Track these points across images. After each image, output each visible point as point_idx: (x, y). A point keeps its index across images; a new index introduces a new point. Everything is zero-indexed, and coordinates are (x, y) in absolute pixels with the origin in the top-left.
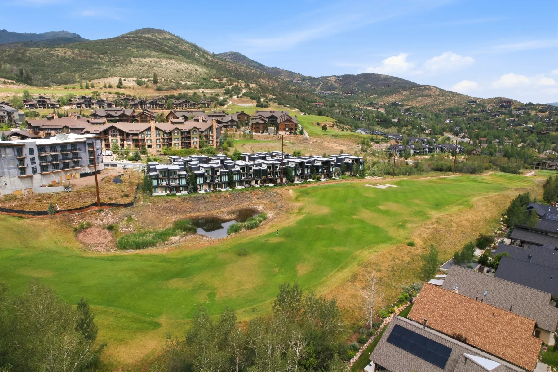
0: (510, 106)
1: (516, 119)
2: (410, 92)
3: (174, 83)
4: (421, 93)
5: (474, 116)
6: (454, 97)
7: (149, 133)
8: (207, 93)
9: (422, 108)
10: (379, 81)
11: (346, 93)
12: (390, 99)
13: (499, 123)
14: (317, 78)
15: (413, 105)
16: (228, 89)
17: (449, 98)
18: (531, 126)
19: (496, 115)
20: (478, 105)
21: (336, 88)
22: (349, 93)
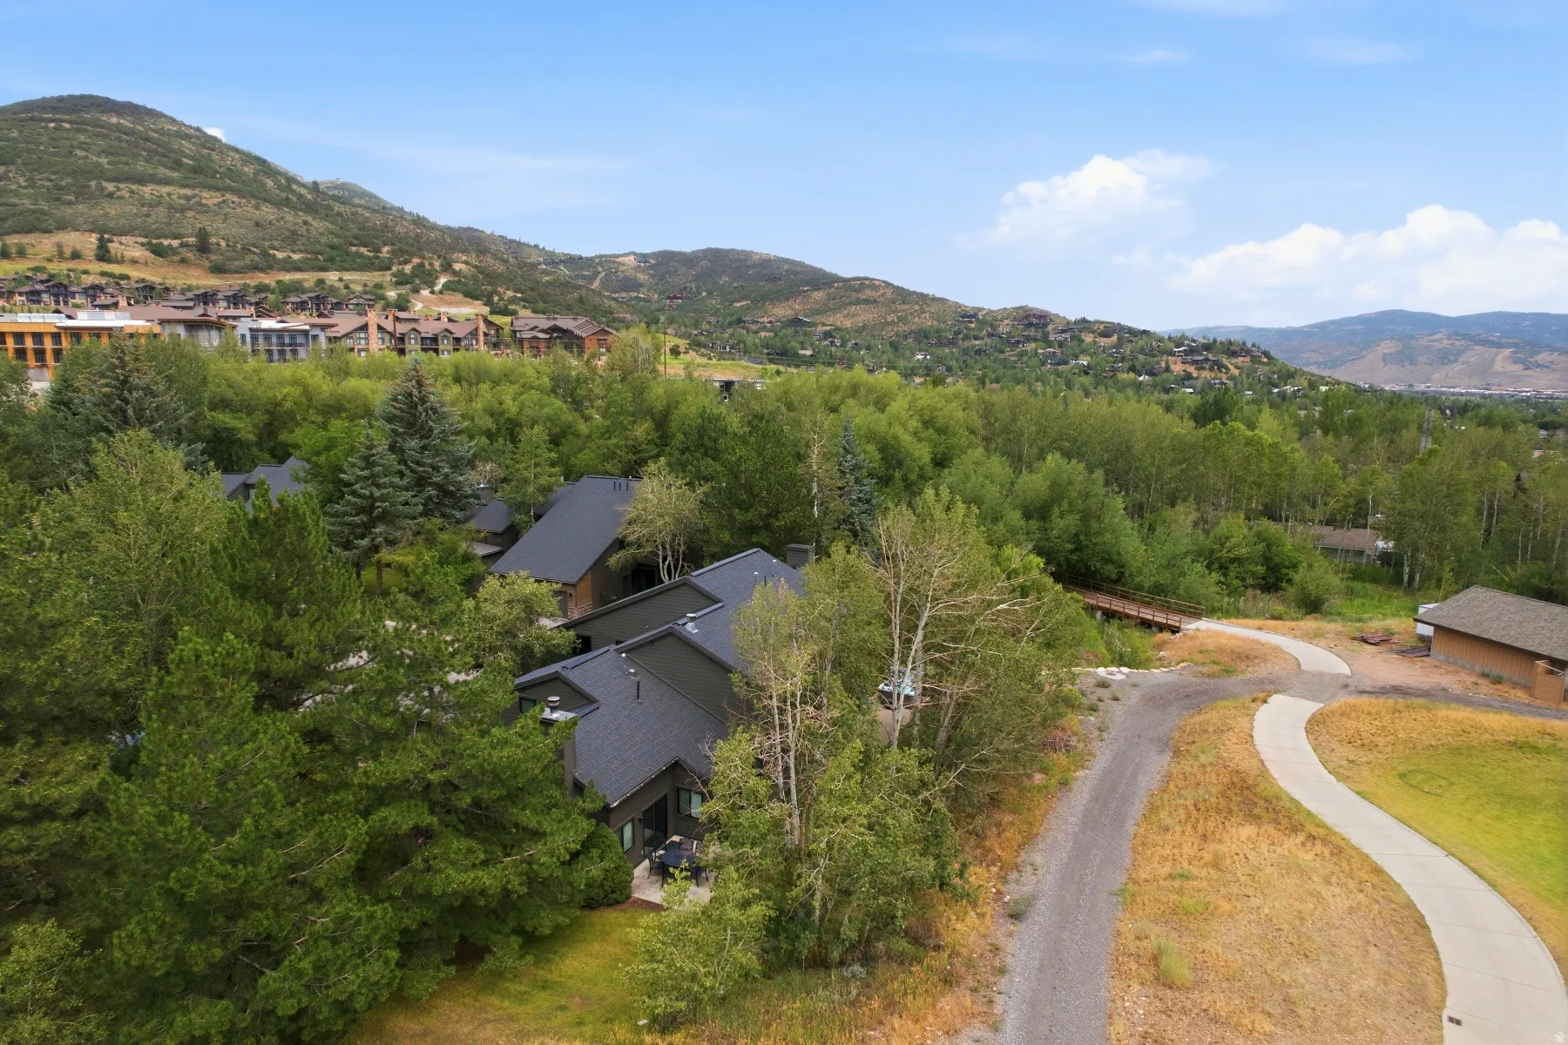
0: (1046, 325)
1: (1058, 351)
2: (828, 294)
3: (254, 253)
4: (854, 295)
5: (975, 346)
6: (928, 305)
7: (362, 335)
8: (352, 281)
9: (859, 331)
10: (748, 267)
11: (669, 298)
12: (782, 311)
13: (1025, 359)
14: (591, 259)
15: (839, 324)
16: (400, 274)
17: (917, 307)
18: (1085, 363)
19: (1018, 342)
20: (982, 323)
21: (641, 285)
22: (675, 297)
